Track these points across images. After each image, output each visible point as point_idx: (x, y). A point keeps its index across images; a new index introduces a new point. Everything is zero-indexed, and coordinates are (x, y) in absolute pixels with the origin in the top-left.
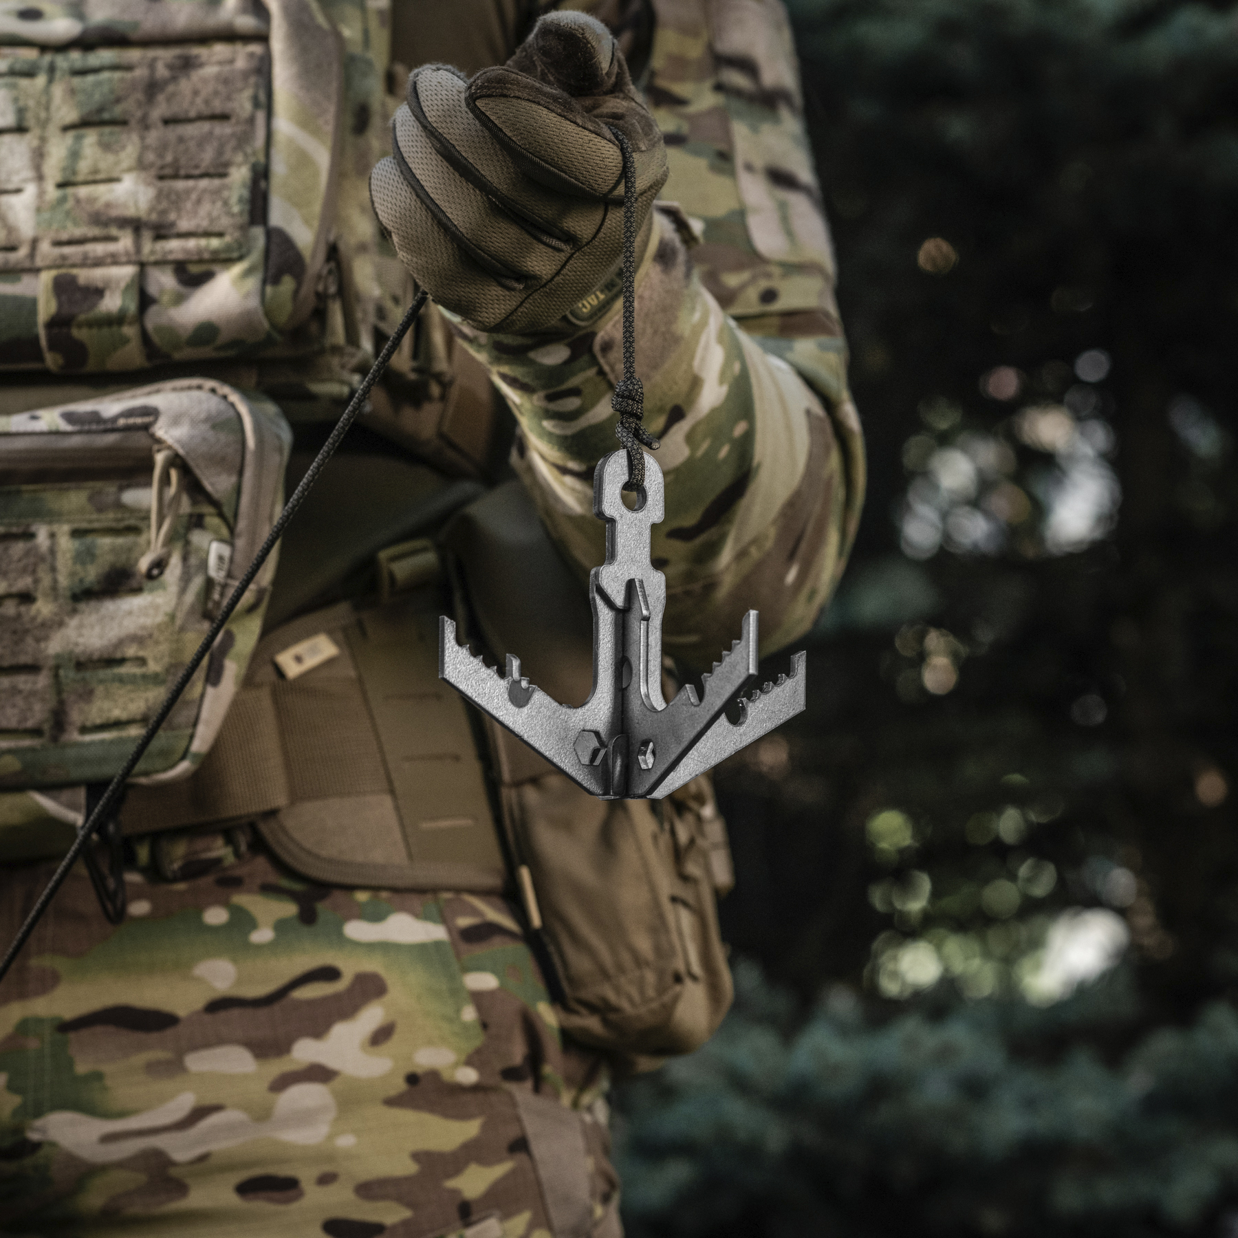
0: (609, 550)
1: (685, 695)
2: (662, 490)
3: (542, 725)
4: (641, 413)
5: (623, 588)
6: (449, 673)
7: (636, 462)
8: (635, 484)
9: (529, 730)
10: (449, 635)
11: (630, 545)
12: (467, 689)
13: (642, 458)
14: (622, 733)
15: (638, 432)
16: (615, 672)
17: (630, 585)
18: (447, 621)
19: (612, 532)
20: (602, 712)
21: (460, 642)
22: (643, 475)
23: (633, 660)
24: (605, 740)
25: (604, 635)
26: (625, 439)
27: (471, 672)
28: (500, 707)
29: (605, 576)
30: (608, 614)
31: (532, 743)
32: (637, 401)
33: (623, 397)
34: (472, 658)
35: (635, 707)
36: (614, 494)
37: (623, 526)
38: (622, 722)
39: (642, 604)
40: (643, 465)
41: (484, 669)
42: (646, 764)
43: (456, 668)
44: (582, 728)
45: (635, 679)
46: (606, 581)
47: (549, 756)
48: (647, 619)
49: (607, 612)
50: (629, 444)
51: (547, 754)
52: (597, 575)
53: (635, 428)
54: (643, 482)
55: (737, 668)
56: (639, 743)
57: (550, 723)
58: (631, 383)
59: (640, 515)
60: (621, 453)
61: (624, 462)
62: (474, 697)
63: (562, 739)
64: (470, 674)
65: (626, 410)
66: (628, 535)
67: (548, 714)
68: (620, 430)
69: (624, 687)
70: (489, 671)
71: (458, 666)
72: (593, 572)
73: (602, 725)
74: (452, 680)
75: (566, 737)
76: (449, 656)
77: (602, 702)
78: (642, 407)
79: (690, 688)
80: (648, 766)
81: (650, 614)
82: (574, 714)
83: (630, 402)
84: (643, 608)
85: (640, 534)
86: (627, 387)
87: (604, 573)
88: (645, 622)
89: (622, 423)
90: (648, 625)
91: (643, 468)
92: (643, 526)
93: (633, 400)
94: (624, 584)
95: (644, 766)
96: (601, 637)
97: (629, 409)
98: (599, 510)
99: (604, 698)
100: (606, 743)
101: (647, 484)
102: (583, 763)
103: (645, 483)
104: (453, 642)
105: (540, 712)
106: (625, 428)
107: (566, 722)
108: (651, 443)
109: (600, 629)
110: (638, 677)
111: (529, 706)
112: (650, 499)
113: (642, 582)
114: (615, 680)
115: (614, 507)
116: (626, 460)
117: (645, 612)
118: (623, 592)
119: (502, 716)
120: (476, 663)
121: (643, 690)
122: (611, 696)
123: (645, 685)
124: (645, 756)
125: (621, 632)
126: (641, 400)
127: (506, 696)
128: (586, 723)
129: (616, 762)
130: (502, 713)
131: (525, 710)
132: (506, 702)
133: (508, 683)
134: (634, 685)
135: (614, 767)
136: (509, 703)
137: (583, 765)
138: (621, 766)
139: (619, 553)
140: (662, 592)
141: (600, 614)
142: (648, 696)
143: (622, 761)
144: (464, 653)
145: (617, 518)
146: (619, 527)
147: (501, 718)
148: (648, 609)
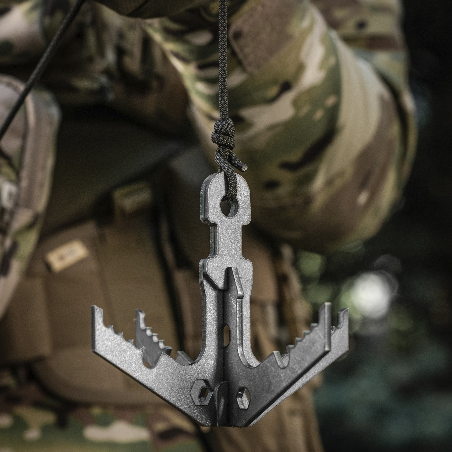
0: (212, 246)
1: (273, 359)
2: (249, 201)
3: (167, 380)
4: (233, 145)
5: (223, 274)
6: (99, 348)
7: (231, 182)
8: (230, 198)
9: (158, 385)
10: (99, 319)
11: (227, 243)
12: (113, 359)
13: (235, 178)
14: (224, 380)
15: (231, 159)
16: (218, 336)
17: (228, 272)
18: (97, 309)
19: (214, 233)
20: (209, 366)
21: (107, 324)
22: (236, 192)
23: (232, 327)
24: (212, 386)
25: (210, 309)
26: (222, 165)
27: (115, 346)
28: (137, 369)
29: (210, 266)
30: (212, 293)
31: (160, 394)
32: (230, 136)
33: (220, 133)
34: (116, 336)
35: (233, 361)
36: (215, 206)
37: (222, 229)
38: (224, 372)
39: (238, 287)
40: (236, 183)
41: (124, 343)
42: (243, 404)
43: (104, 344)
44: (195, 379)
45: (233, 341)
46: (211, 270)
47: (172, 402)
48: (241, 297)
49: (212, 292)
50: (226, 168)
51: (171, 401)
52: (204, 266)
53: (229, 156)
54: (236, 196)
55: (316, 345)
56: (237, 389)
57: (173, 378)
58: (226, 123)
59: (235, 220)
60: (220, 175)
61: (222, 181)
62: (118, 364)
63: (182, 389)
64: (114, 347)
65: (223, 143)
66: (226, 235)
67: (172, 371)
68: (218, 157)
69: (225, 345)
70: (128, 344)
71: (106, 342)
72: (201, 263)
73: (210, 375)
74: (102, 353)
75: (184, 387)
76: (99, 335)
77: (209, 358)
78: (234, 140)
79: (277, 353)
80: (244, 406)
81: (243, 294)
82: (190, 369)
83: (226, 137)
84: (238, 289)
85: (234, 233)
86: (223, 126)
87: (209, 264)
88: (240, 300)
89: (219, 152)
90: (242, 302)
91: (236, 186)
92: (237, 228)
93: (228, 135)
94: (224, 271)
95: (241, 406)
96: (208, 310)
97: (225, 142)
98: (204, 217)
99: (211, 355)
100: (213, 388)
101: (238, 197)
102: (196, 404)
103: (237, 197)
104: (102, 324)
105: (166, 370)
106: (222, 155)
107: (184, 376)
108: (241, 167)
109: (207, 305)
110: (235, 340)
111: (158, 366)
112: (241, 207)
113: (237, 270)
114: (218, 341)
115: (216, 215)
116: (224, 180)
117: (240, 293)
118: (223, 277)
119: (138, 376)
120: (119, 338)
121: (239, 350)
122: (216, 353)
123: (241, 347)
124: (241, 398)
125: (222, 306)
126: (233, 136)
127: (141, 361)
128: (198, 375)
129: (220, 402)
130: (138, 374)
131: (155, 370)
132: (141, 365)
133: (142, 351)
134: (232, 346)
135: (219, 406)
136: (143, 366)
137: (197, 406)
138: (224, 405)
139: (220, 249)
140: (250, 275)
141: (207, 294)
142: (243, 355)
143: (225, 402)
144: (110, 332)
145: (218, 224)
146: (220, 229)
147: (138, 378)
148: (242, 289)
